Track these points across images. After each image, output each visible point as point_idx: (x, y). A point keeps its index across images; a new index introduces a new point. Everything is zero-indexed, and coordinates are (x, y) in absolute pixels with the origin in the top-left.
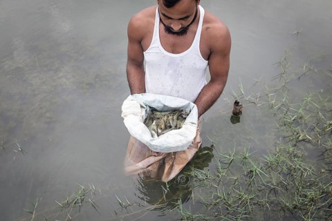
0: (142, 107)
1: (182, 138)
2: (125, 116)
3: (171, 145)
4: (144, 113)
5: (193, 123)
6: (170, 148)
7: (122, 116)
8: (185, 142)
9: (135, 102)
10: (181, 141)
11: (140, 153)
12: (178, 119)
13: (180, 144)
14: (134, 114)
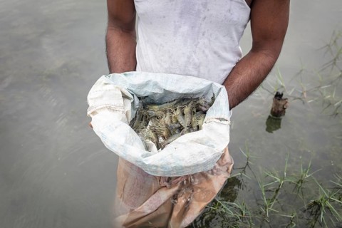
0: (125, 97)
1: (203, 148)
2: (94, 113)
3: (183, 164)
4: (129, 107)
5: (221, 119)
6: (182, 168)
7: (89, 113)
8: (209, 156)
9: (111, 87)
10: (202, 153)
11: (142, 187)
12: (192, 113)
13: (201, 160)
14: (110, 108)
